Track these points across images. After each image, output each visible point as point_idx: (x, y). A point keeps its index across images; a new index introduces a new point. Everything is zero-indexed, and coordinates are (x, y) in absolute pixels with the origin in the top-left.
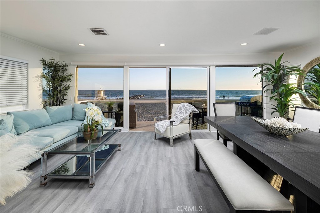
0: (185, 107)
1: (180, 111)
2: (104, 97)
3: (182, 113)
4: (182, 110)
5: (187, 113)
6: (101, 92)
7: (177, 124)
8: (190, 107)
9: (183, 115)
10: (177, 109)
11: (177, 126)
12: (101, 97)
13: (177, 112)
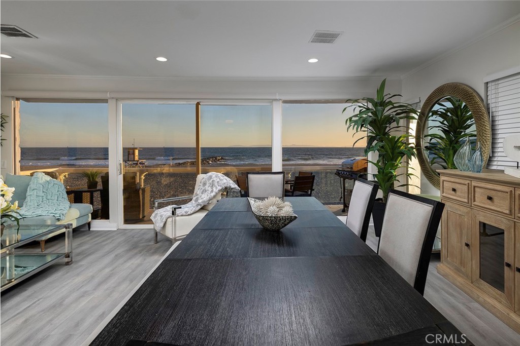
0: (212, 180)
1: (203, 188)
2: (140, 161)
3: (206, 191)
4: (207, 186)
5: (212, 191)
6: (134, 151)
7: (189, 213)
8: (221, 180)
9: (206, 195)
10: (200, 184)
11: (190, 217)
12: (134, 160)
13: (199, 189)
